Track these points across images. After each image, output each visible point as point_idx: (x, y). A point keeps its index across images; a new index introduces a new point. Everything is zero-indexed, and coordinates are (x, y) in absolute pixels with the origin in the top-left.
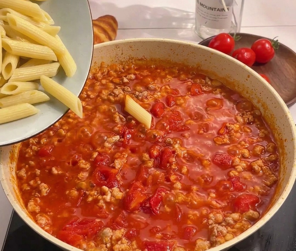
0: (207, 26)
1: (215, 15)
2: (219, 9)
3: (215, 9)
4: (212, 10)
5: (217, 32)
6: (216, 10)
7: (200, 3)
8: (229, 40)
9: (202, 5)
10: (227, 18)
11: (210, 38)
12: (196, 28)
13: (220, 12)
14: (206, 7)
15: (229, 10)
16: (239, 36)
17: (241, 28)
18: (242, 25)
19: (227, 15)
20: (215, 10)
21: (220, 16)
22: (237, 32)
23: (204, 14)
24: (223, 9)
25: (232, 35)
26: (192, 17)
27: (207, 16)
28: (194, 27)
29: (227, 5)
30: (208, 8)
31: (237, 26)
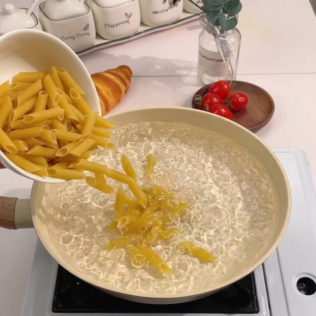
0: (208, 74)
1: (215, 65)
2: (218, 60)
3: (215, 59)
4: (212, 61)
5: (216, 79)
6: (216, 61)
7: (202, 55)
8: (226, 86)
9: (203, 57)
10: (224, 67)
11: (210, 84)
12: (198, 76)
13: (219, 62)
14: (207, 58)
15: (226, 60)
16: (235, 83)
17: (237, 75)
18: (237, 74)
19: (224, 65)
20: (214, 61)
21: (219, 66)
22: (234, 80)
23: (206, 64)
24: (222, 60)
25: (229, 82)
26: (194, 66)
27: (208, 66)
28: (197, 75)
29: (225, 57)
30: (209, 59)
31: (233, 74)
